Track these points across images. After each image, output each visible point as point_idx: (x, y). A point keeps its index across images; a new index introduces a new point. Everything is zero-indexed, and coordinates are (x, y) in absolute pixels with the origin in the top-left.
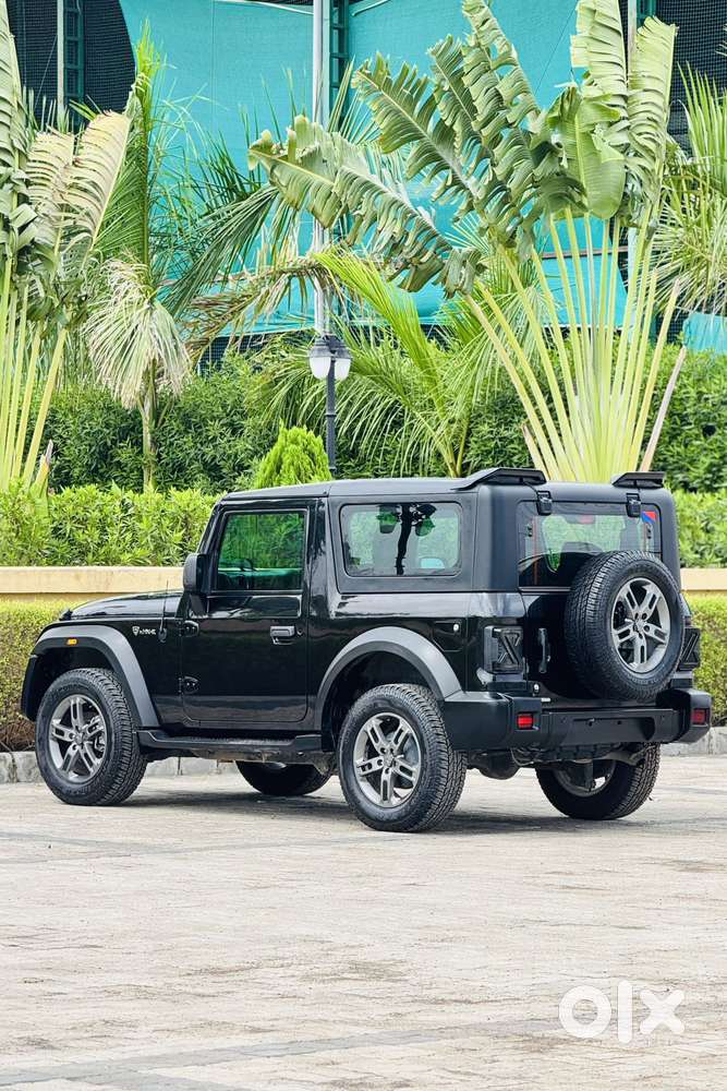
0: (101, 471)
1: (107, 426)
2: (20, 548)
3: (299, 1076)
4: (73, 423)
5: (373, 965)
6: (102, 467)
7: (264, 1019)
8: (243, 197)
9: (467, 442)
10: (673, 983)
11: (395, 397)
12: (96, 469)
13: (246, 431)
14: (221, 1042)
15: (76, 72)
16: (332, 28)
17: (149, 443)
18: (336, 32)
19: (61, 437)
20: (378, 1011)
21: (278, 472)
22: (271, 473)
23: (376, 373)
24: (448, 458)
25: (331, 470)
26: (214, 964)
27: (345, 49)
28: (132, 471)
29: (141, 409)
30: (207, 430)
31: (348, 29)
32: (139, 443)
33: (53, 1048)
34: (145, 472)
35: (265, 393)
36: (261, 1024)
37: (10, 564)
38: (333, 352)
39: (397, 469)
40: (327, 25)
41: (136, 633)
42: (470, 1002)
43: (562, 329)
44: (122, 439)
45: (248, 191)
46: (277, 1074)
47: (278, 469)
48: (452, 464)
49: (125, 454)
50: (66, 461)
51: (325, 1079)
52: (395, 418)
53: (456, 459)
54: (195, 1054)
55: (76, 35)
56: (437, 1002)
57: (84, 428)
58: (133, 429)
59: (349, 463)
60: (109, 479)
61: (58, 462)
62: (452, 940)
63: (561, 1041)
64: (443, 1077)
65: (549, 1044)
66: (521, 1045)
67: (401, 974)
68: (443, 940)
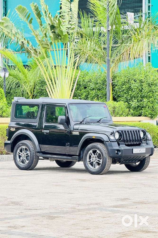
3: (1, 226)
5: (16, 202)
9: (34, 90)
11: (18, 81)
18: (4, 2)
20: (17, 212)
23: (14, 76)
27: (7, 5)
31: (7, 1)
38: (5, 71)
42: (37, 209)
43: (54, 66)
48: (30, 95)
51: (7, 226)
52: (18, 85)
53: (31, 94)
56: (30, 209)
59: (8, 95)
62: (33, 197)
63: (56, 217)
64: (32, 225)
65: (54, 218)
66: (48, 218)
67: (22, 204)
68: (31, 197)
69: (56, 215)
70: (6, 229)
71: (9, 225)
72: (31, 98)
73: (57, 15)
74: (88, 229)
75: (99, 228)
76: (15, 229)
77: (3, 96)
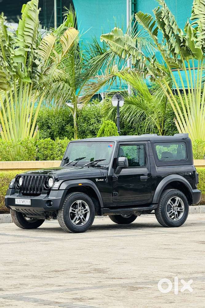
0: (62, 133)
1: (63, 120)
2: (28, 156)
3: (64, 297)
4: (54, 120)
5: (100, 269)
6: (62, 132)
7: (63, 283)
8: (102, 54)
9: (164, 124)
10: (179, 273)
11: (143, 111)
12: (61, 133)
13: (102, 122)
14: (49, 289)
15: (60, 17)
16: (132, 3)
17: (75, 125)
18: (133, 4)
19: (50, 123)
20: (94, 281)
21: (103, 133)
22: (101, 133)
23: (138, 104)
24: (159, 128)
25: (118, 132)
26: (57, 269)
27: (136, 9)
28: (71, 133)
29: (73, 115)
30: (91, 121)
31: (137, 3)
32: (73, 125)
33: (3, 290)
34: (75, 133)
35: (106, 111)
36: (61, 284)
37: (25, 160)
38: (119, 99)
39: (144, 131)
40: (131, 3)
41: (97, 181)
42: (121, 278)
43: (185, 89)
44: (68, 124)
45: (103, 52)
46: (59, 297)
47: (103, 132)
48: (160, 130)
49: (68, 128)
50: (52, 130)
51: (72, 298)
52: (143, 117)
53: (161, 128)
54: (40, 292)
55: (60, 7)
56: (112, 278)
57: (57, 121)
58: (70, 121)
59: (131, 130)
60: (64, 135)
61: (50, 131)
62: (126, 262)
63: (140, 288)
64: (103, 297)
65: (137, 289)
66: (129, 289)
67: (107, 271)
68: (123, 263)
69: (141, 286)
70: (68, 301)
71: (75, 296)
72: (161, 134)
73: (188, 22)
74: (171, 302)
75: (187, 301)
76: (80, 301)
77: (115, 131)
